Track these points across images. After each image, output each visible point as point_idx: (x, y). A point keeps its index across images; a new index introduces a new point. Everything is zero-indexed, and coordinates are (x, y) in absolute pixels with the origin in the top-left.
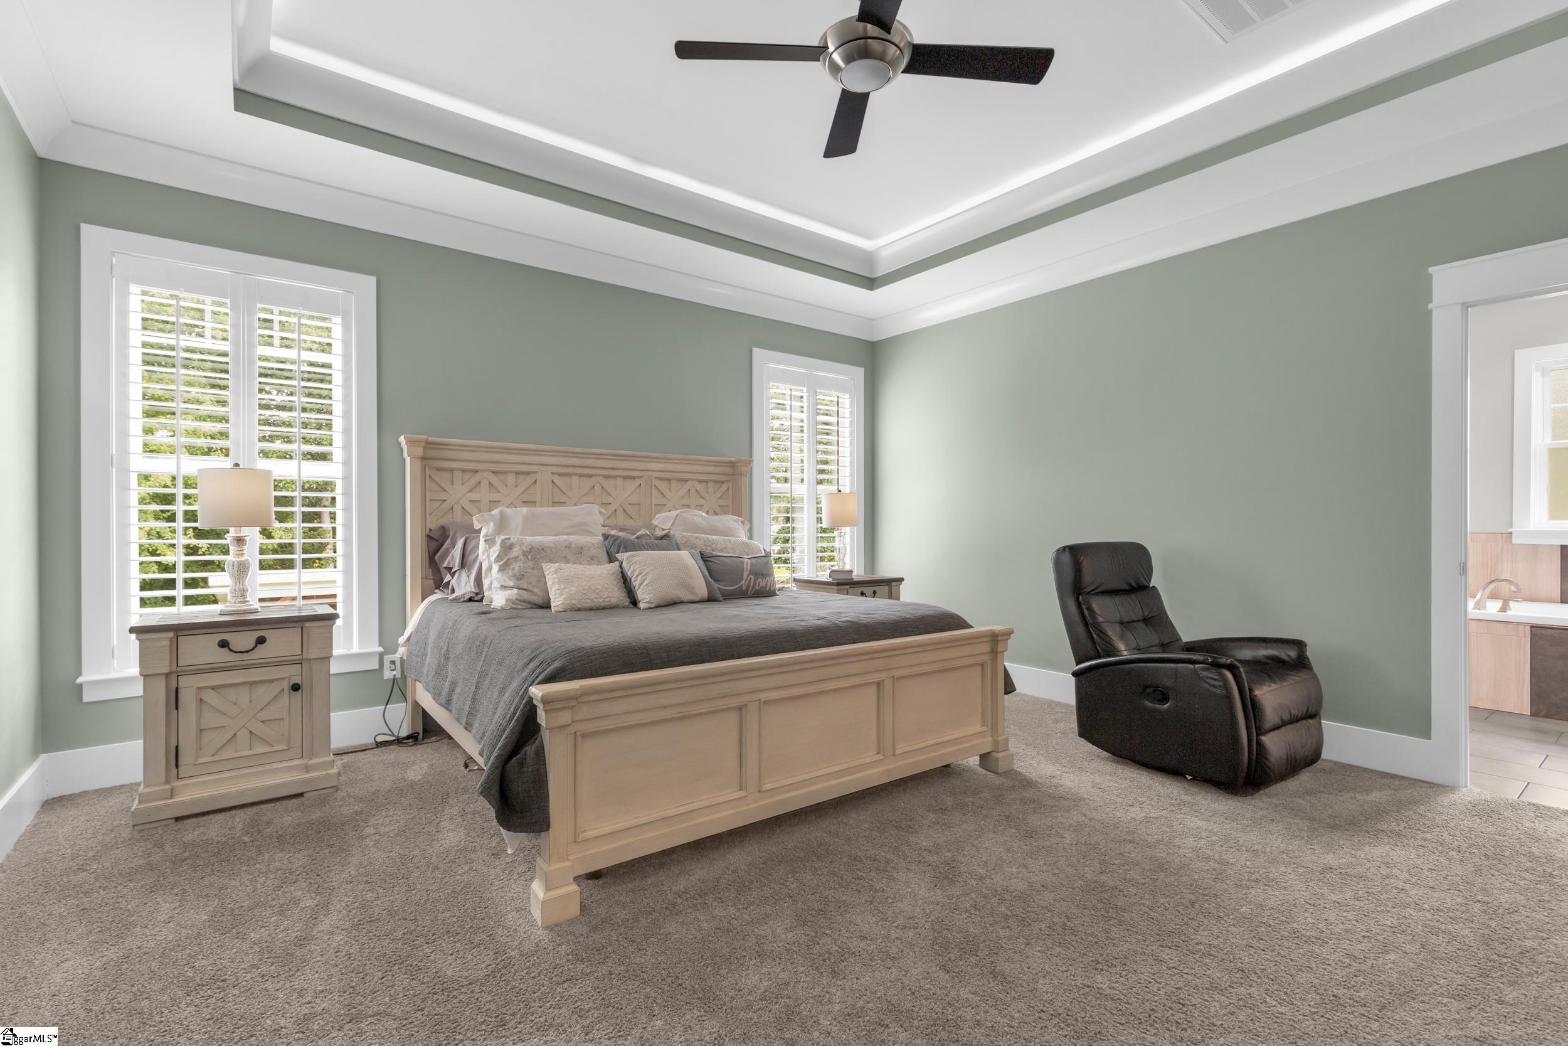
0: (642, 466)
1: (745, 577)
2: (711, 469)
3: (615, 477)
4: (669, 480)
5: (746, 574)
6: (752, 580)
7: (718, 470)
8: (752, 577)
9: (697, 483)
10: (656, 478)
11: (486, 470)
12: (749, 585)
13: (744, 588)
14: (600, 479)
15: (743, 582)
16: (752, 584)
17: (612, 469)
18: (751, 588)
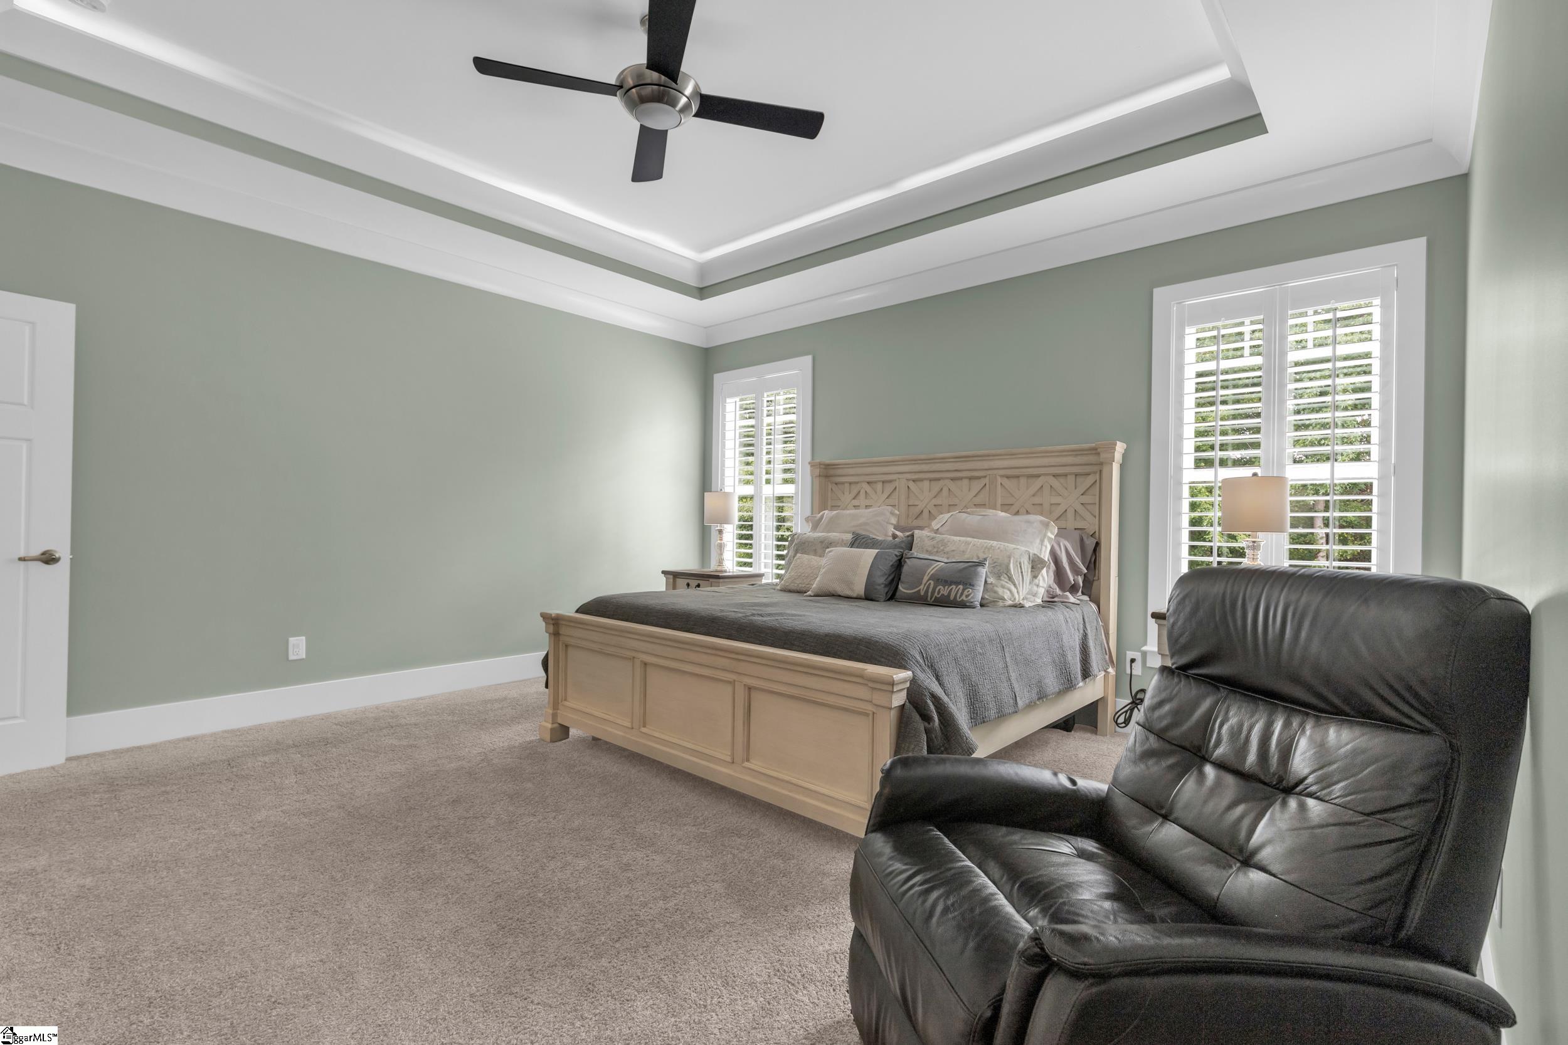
0: (986, 465)
1: (924, 581)
2: (1070, 460)
3: (961, 479)
4: (1018, 477)
5: (926, 578)
6: (932, 586)
7: (1078, 460)
8: (932, 582)
9: (1052, 477)
10: (1002, 476)
11: (863, 482)
12: (927, 591)
13: (922, 593)
14: (948, 482)
15: (922, 587)
16: (930, 590)
17: (956, 471)
18: (929, 594)
